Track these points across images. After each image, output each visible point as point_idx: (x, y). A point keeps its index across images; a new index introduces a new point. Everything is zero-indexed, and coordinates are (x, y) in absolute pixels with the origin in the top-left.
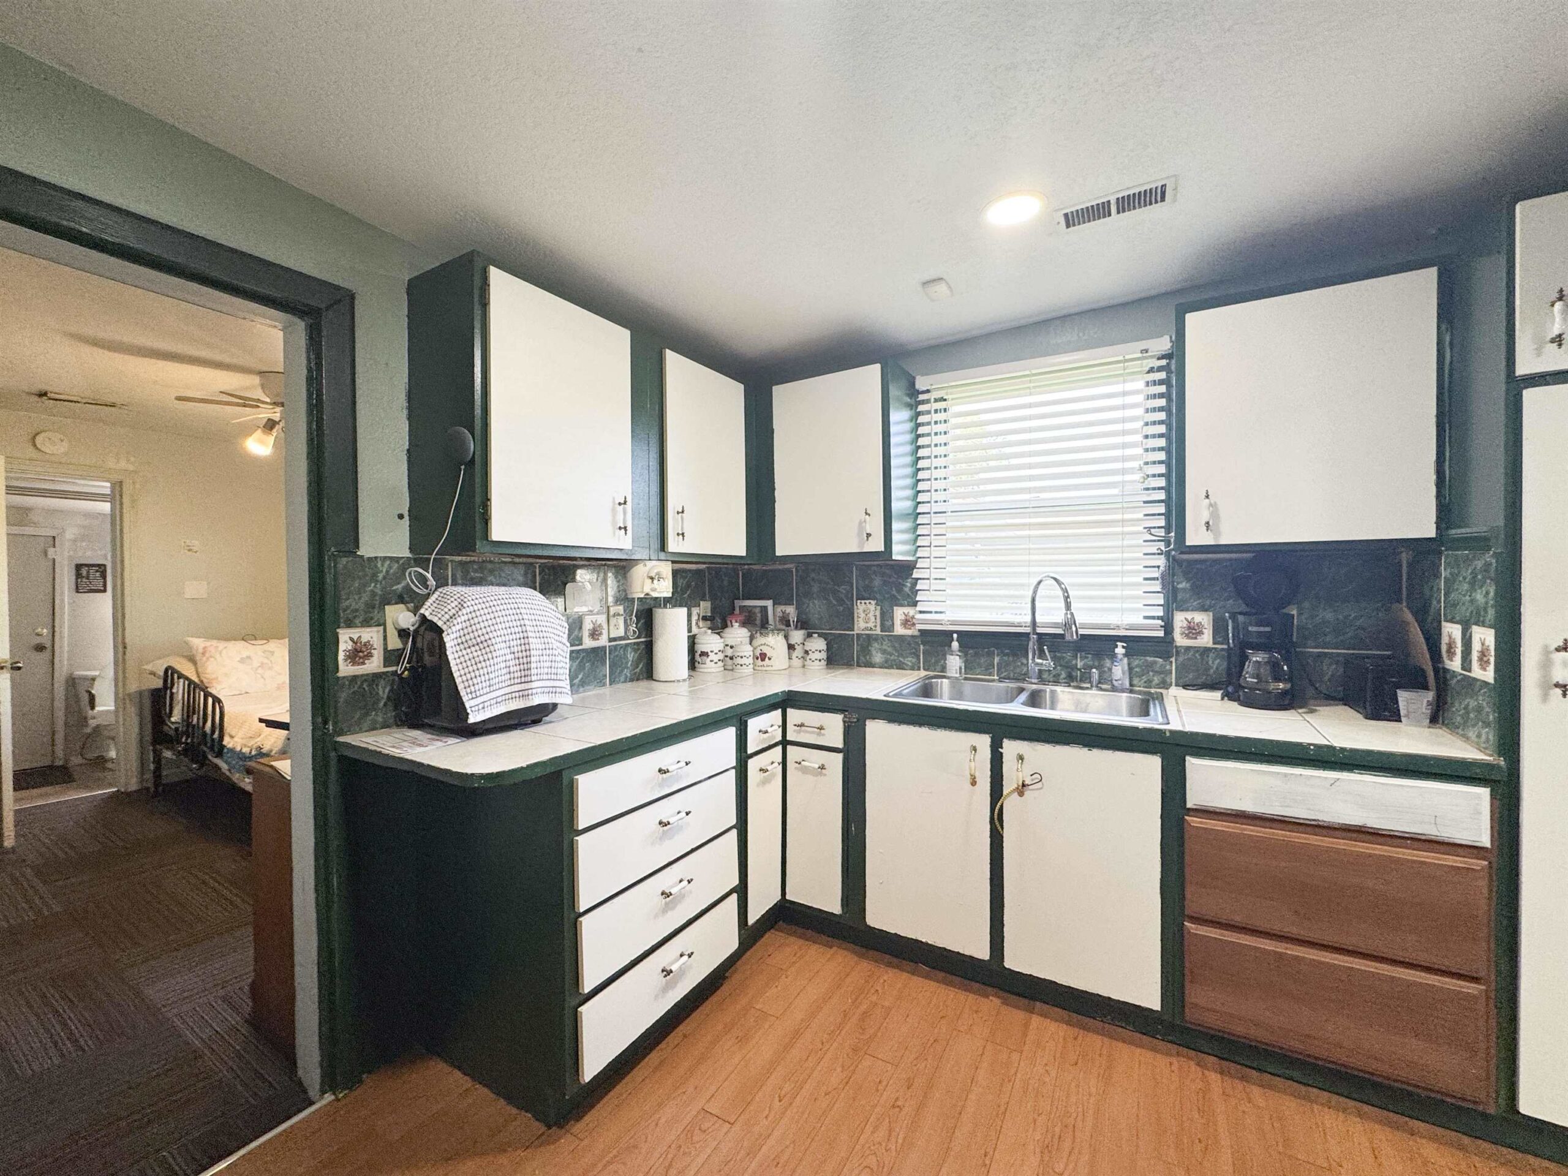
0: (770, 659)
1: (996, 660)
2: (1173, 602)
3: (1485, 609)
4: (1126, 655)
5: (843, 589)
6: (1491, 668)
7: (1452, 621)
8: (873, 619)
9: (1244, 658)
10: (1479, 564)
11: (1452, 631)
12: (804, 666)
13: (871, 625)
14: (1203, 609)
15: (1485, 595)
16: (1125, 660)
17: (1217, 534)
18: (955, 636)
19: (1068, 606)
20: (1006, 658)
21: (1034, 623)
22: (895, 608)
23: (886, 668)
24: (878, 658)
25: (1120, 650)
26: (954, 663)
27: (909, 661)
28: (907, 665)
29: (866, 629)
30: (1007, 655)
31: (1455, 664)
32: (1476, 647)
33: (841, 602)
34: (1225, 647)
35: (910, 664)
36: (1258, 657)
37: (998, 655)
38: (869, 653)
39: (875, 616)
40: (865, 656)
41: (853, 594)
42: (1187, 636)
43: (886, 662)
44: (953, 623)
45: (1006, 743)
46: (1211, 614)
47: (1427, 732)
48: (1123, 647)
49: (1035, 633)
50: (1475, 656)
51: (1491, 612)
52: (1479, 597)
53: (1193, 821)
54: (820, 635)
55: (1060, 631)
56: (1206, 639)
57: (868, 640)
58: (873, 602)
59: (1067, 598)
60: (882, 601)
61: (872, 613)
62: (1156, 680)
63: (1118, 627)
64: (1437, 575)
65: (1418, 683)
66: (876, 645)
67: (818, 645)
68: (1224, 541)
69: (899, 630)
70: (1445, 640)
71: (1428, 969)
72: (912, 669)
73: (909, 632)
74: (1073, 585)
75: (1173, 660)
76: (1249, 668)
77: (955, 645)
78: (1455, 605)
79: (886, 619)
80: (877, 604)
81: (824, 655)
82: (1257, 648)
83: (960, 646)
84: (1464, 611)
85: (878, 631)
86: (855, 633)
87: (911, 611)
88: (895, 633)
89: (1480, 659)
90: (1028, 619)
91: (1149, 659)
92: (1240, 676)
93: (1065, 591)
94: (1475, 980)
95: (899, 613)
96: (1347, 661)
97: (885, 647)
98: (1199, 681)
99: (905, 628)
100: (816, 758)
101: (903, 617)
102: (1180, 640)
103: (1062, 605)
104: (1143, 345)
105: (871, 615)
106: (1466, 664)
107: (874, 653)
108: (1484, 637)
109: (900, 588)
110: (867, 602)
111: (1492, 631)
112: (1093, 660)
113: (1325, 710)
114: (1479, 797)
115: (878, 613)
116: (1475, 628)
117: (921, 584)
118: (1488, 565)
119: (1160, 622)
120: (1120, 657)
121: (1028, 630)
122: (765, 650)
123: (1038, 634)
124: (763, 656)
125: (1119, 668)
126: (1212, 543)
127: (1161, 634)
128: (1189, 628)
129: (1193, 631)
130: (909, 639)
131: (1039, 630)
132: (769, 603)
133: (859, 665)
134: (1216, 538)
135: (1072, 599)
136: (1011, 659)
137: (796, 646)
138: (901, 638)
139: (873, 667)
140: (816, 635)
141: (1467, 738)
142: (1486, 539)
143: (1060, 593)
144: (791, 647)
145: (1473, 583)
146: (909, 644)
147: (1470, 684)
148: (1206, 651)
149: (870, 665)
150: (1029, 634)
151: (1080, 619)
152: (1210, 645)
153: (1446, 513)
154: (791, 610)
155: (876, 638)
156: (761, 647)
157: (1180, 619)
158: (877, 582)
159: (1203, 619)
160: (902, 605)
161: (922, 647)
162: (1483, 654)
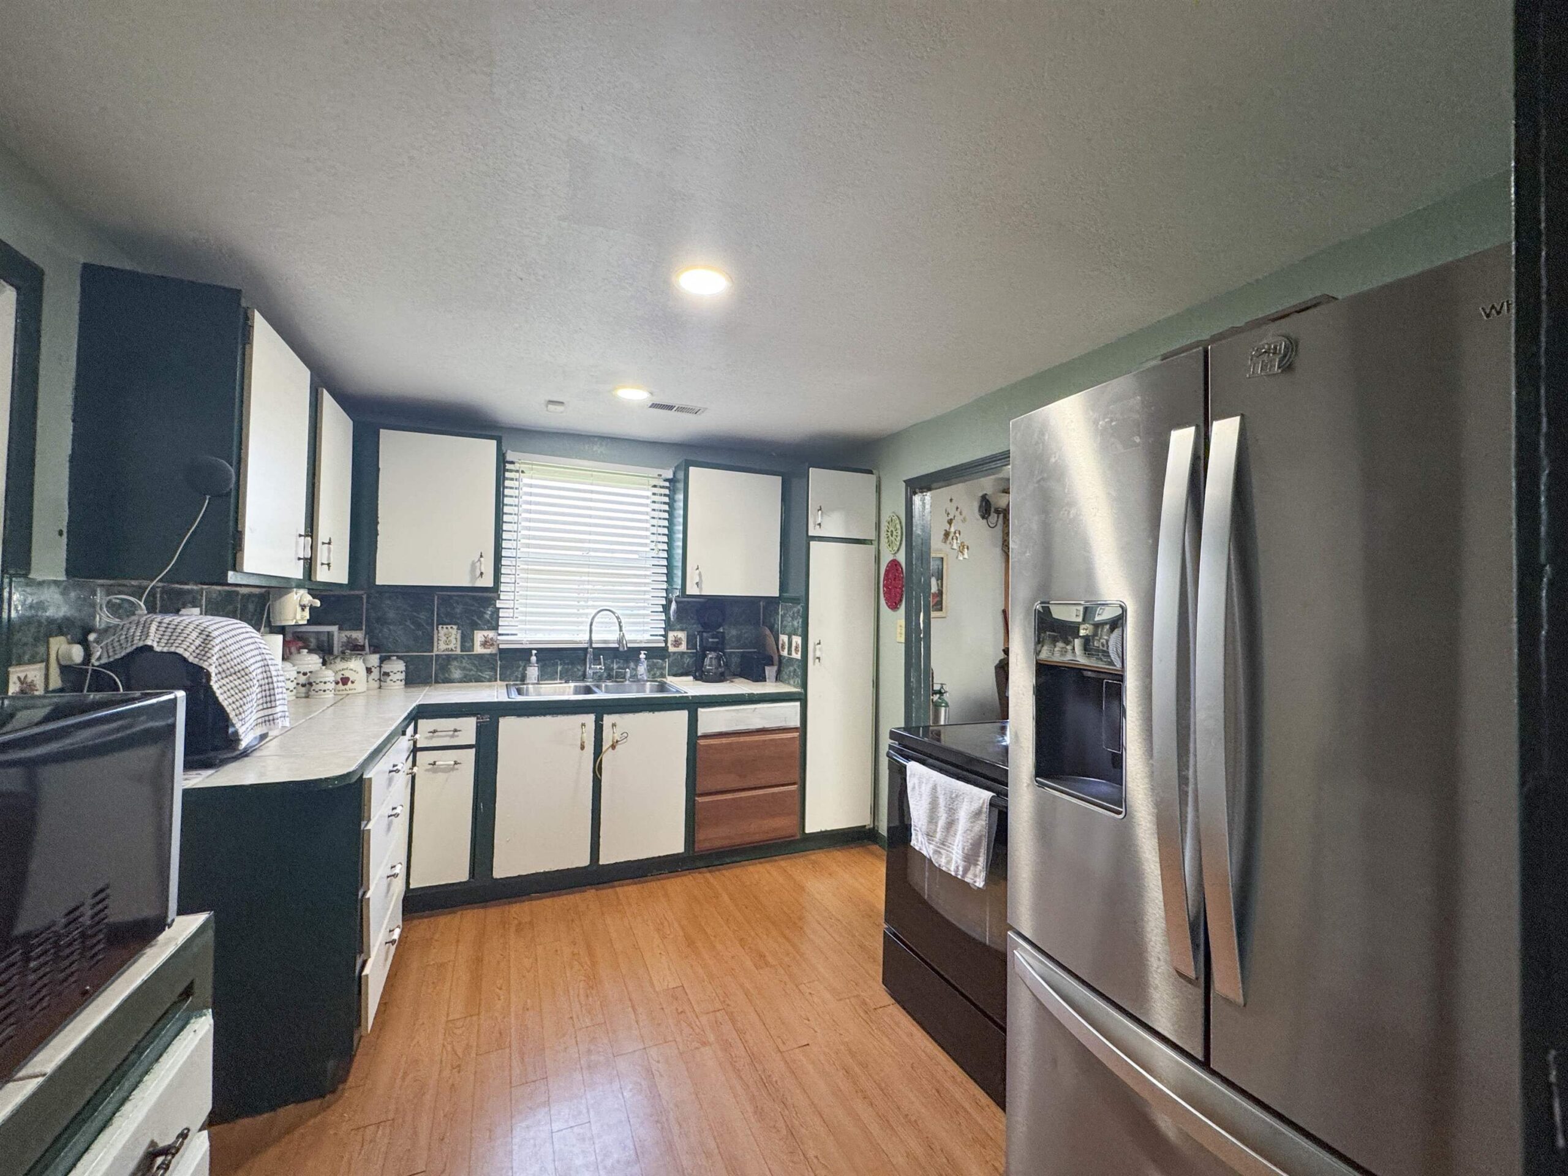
0: (353, 682)
1: (559, 668)
2: (669, 626)
3: (798, 629)
4: (646, 659)
5: (423, 616)
6: (800, 653)
7: (784, 634)
8: (454, 641)
9: (705, 656)
10: (795, 610)
11: (784, 638)
12: (380, 687)
13: (451, 646)
14: (682, 630)
15: (797, 623)
16: (646, 662)
17: (701, 590)
18: (534, 652)
19: (621, 630)
20: (566, 667)
21: (591, 641)
22: (475, 632)
23: (465, 682)
24: (457, 674)
25: (642, 656)
26: (533, 672)
27: (487, 674)
28: (485, 678)
29: (447, 650)
30: (568, 664)
31: (785, 653)
32: (794, 645)
33: (419, 626)
34: (695, 651)
35: (488, 677)
36: (711, 655)
37: (561, 664)
38: (449, 671)
39: (456, 639)
40: (443, 674)
41: (433, 620)
42: (675, 646)
43: (465, 677)
44: (531, 642)
45: (606, 717)
46: (686, 632)
47: (774, 684)
48: (645, 654)
49: (591, 647)
50: (793, 648)
51: (800, 630)
52: (795, 623)
53: (702, 742)
54: (399, 658)
55: (616, 645)
56: (683, 648)
57: (447, 660)
58: (455, 627)
59: (620, 623)
60: (462, 626)
61: (453, 636)
62: (658, 673)
63: (641, 642)
64: (778, 614)
65: (771, 663)
66: (455, 663)
67: (397, 667)
68: (704, 593)
69: (478, 649)
70: (780, 642)
71: (783, 785)
72: (490, 681)
73: (488, 651)
74: (623, 615)
75: (667, 660)
76: (707, 661)
77: (534, 659)
78: (785, 627)
79: (467, 640)
80: (458, 629)
81: (403, 676)
82: (711, 650)
83: (537, 660)
84: (788, 630)
85: (458, 652)
86: (434, 654)
87: (491, 634)
88: (475, 653)
89: (796, 650)
90: (587, 638)
91: (655, 661)
92: (703, 666)
93: (618, 618)
94: (794, 784)
95: (479, 636)
96: (743, 655)
97: (464, 665)
98: (680, 672)
99: (485, 648)
100: (446, 758)
101: (483, 639)
102: (671, 649)
103: (618, 628)
104: (660, 471)
105: (452, 638)
106: (790, 653)
107: (453, 670)
108: (797, 640)
109: (481, 615)
110: (449, 627)
111: (800, 638)
112: (624, 664)
113: (736, 680)
114: (796, 706)
115: (459, 637)
116: (793, 637)
117: (502, 612)
118: (799, 610)
119: (662, 638)
120: (643, 660)
121: (586, 646)
122: (347, 674)
123: (594, 648)
124: (345, 681)
125: (642, 667)
126: (698, 594)
127: (663, 645)
128: (675, 641)
129: (677, 643)
130: (488, 656)
131: (594, 645)
132: (334, 629)
133: (437, 682)
134: (701, 591)
135: (623, 624)
136: (570, 667)
137: (373, 669)
138: (481, 657)
139: (452, 682)
140: (395, 658)
141: (789, 684)
142: (799, 599)
143: (615, 620)
144: (369, 671)
145: (793, 618)
146: (488, 661)
147: (791, 660)
148: (684, 653)
149: (449, 681)
150: (587, 648)
151: (628, 637)
152: (685, 650)
153: (783, 586)
154: (359, 636)
155: (456, 658)
156: (342, 672)
157: (671, 635)
158: (459, 609)
159: (682, 635)
160: (483, 629)
161: (499, 663)
162: (797, 647)
